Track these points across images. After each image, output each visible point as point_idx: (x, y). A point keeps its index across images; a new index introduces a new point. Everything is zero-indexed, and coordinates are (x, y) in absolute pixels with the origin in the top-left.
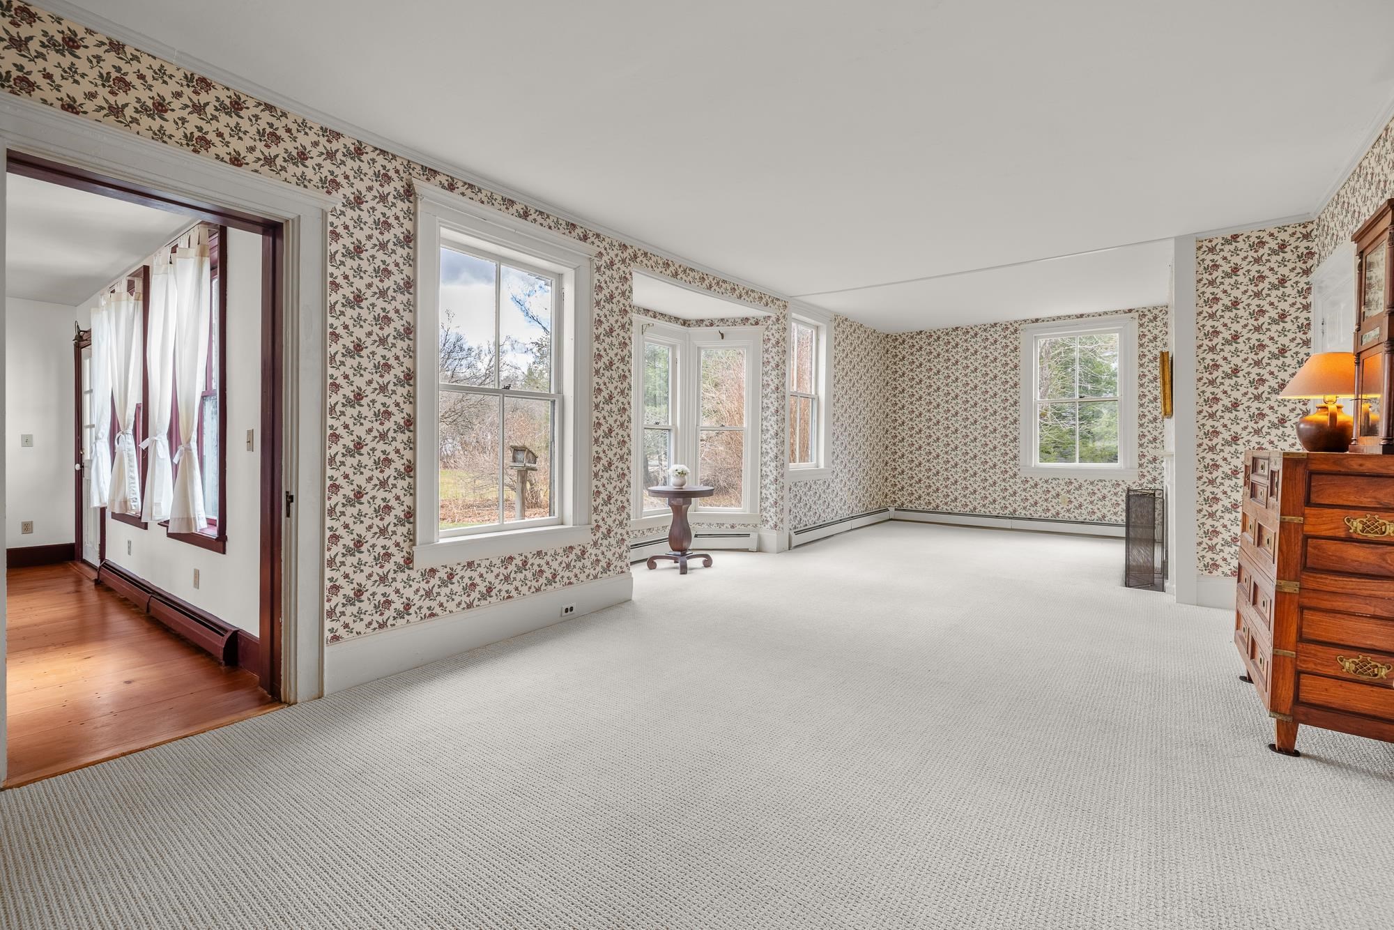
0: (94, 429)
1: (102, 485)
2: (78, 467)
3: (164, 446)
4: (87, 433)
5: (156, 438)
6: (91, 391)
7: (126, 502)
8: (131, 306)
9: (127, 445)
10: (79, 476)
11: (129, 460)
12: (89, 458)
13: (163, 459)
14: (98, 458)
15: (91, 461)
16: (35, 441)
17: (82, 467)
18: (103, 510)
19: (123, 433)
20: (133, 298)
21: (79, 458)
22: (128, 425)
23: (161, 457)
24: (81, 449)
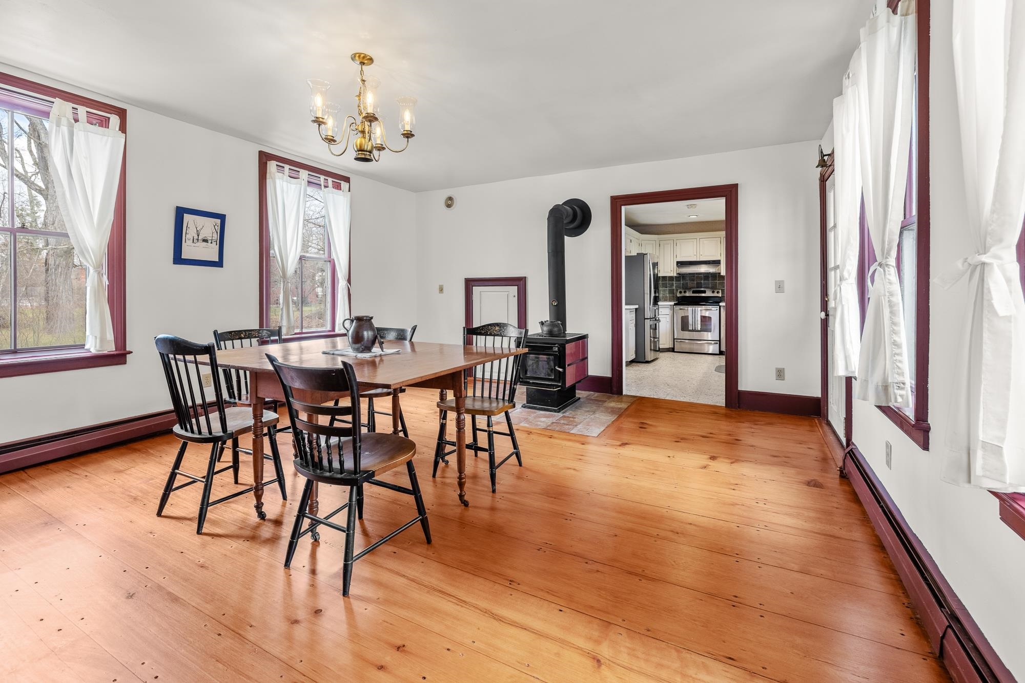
0: (838, 271)
1: (848, 346)
2: (823, 315)
3: (1008, 281)
4: (831, 275)
5: (984, 258)
6: (835, 226)
7: (886, 388)
8: (895, 32)
9: (888, 286)
10: (825, 324)
11: (891, 312)
12: (833, 306)
13: (1008, 319)
14: (843, 306)
15: (835, 309)
16: (787, 287)
17: (827, 315)
18: (849, 381)
19: (880, 265)
20: (897, 19)
21: (824, 306)
22: (889, 253)
23: (1001, 310)
24: (827, 295)
